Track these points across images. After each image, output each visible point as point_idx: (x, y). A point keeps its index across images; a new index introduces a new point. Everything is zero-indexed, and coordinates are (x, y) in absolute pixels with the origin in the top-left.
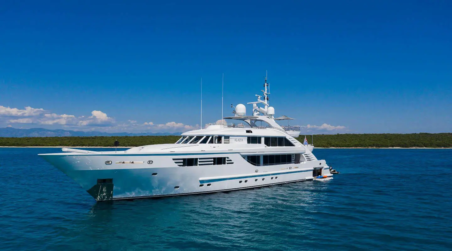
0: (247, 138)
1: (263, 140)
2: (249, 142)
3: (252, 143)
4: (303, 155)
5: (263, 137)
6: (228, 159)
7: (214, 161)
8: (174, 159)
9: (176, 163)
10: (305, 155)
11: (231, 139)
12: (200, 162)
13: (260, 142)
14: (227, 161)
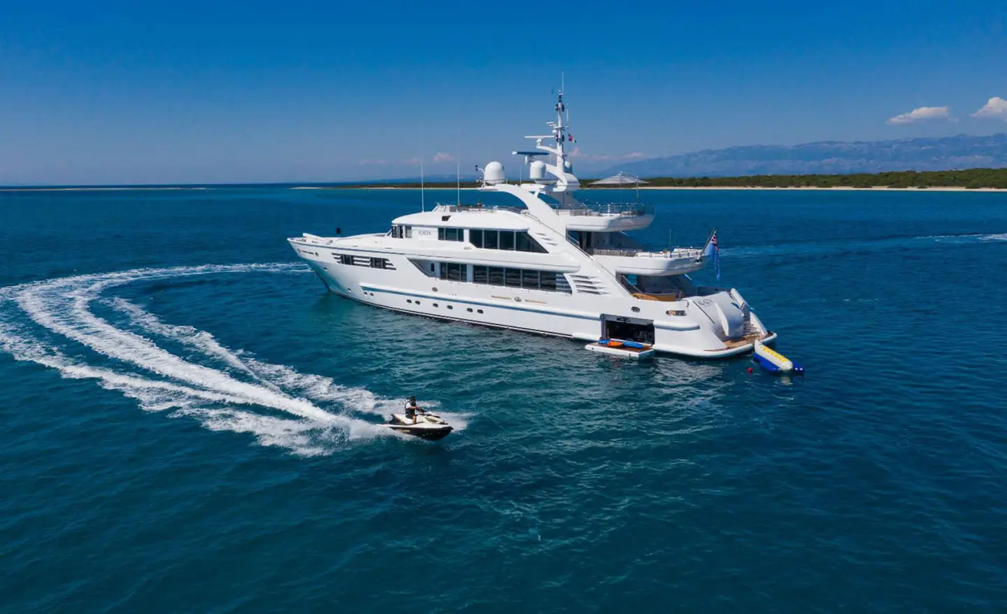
0: (437, 229)
1: (466, 234)
2: (441, 237)
3: (447, 239)
5: (466, 228)
6: (389, 262)
8: (333, 254)
9: (336, 258)
10: (574, 276)
11: (415, 231)
12: (355, 261)
13: (461, 239)
14: (388, 264)
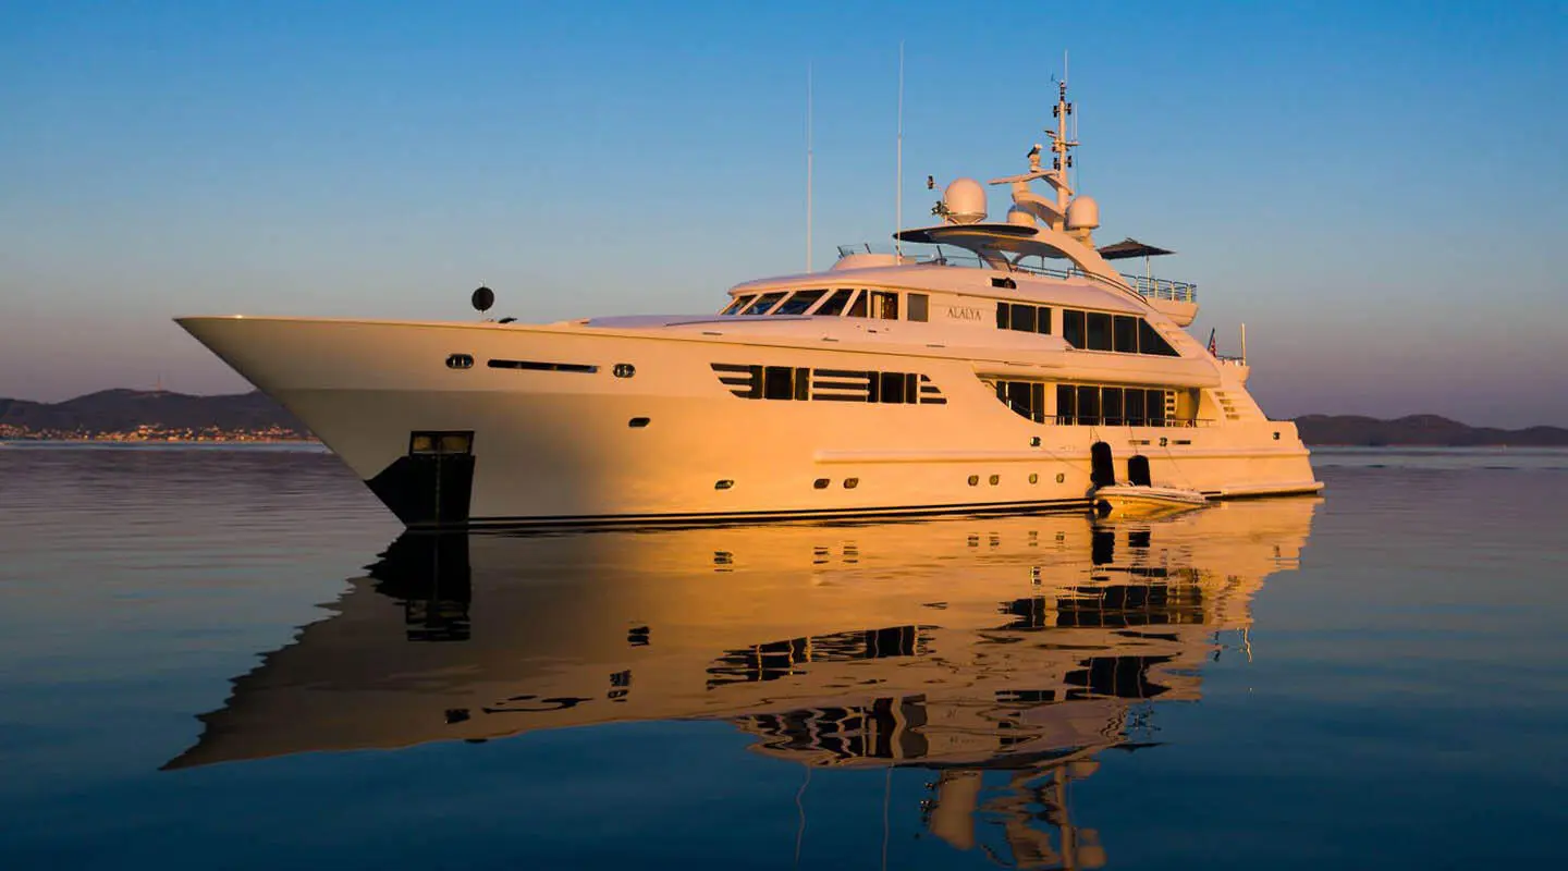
0: (995, 306)
1: (1057, 320)
2: (1002, 324)
3: (1015, 328)
4: (1210, 392)
5: (1058, 307)
6: (925, 384)
7: (872, 387)
8: (715, 367)
9: (725, 381)
10: (1218, 394)
11: (935, 307)
12: (817, 385)
13: (1045, 329)
14: (924, 389)
